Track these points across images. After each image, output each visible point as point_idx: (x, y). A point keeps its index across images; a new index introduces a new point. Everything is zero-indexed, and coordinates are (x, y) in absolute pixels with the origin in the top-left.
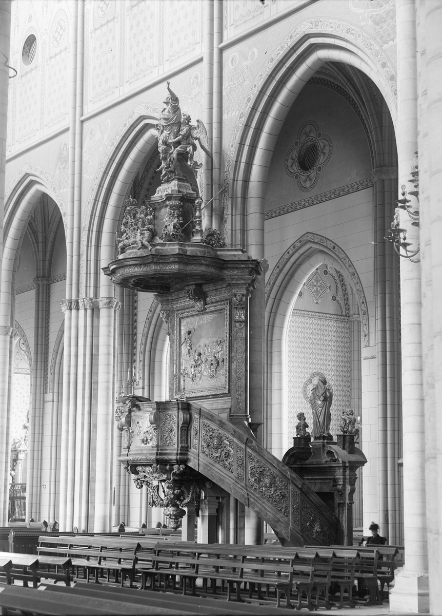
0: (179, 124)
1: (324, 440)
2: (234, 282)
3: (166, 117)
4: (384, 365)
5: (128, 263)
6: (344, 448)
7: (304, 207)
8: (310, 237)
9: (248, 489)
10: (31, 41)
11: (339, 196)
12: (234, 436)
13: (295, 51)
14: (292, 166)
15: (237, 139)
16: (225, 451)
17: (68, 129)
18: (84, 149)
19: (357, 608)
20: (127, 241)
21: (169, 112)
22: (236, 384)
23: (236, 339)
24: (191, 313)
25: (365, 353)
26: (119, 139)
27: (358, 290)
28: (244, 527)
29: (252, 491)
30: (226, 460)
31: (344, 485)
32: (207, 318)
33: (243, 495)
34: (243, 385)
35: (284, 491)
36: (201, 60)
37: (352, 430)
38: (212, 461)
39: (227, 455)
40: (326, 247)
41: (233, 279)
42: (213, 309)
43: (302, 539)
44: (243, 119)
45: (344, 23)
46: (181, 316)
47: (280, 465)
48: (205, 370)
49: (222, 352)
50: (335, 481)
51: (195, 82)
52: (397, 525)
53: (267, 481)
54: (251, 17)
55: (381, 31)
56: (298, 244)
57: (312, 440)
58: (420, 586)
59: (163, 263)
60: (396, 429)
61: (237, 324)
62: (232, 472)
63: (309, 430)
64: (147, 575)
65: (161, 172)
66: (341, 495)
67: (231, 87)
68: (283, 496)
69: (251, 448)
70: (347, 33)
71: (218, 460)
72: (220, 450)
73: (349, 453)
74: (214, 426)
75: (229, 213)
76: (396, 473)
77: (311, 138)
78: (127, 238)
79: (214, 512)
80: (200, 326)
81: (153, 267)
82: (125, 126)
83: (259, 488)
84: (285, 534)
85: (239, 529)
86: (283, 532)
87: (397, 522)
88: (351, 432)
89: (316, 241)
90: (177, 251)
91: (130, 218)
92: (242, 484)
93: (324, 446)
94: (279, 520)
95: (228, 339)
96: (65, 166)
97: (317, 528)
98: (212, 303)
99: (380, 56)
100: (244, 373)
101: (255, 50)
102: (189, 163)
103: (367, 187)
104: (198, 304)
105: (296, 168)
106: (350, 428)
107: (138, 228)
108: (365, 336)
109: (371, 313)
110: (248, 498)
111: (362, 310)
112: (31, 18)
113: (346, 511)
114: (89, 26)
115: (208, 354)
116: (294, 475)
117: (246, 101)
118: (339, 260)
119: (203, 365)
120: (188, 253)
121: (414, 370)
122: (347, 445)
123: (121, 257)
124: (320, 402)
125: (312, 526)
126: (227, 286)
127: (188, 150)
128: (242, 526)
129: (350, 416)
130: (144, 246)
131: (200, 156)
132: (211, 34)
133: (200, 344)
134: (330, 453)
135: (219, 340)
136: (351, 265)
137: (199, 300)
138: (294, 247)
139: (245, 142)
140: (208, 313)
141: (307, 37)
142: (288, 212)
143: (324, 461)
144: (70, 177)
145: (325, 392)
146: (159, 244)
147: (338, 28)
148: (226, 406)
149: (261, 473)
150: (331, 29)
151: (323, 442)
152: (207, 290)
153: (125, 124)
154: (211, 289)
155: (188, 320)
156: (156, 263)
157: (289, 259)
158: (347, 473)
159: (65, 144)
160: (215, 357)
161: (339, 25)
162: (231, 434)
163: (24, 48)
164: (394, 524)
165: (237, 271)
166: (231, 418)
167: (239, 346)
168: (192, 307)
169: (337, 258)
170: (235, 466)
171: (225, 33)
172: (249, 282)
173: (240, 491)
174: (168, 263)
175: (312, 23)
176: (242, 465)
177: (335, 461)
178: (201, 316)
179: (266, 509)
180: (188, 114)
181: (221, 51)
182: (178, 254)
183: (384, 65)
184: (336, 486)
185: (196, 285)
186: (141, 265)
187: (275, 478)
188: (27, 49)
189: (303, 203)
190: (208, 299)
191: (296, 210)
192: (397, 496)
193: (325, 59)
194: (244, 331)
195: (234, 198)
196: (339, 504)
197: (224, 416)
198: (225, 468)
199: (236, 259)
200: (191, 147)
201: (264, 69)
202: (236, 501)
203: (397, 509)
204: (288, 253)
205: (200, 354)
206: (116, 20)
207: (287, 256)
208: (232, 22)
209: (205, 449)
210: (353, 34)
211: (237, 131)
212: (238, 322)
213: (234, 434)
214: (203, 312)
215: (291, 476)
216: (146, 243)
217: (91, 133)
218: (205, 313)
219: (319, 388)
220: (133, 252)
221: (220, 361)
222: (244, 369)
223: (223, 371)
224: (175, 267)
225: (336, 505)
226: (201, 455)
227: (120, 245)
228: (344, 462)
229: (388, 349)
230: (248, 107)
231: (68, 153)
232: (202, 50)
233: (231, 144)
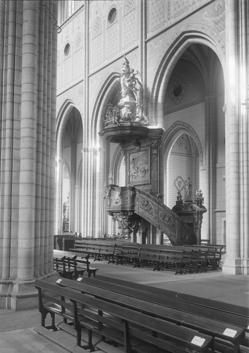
0: (129, 73)
2: (152, 138)
3: (124, 70)
4: (209, 172)
5: (109, 130)
6: (198, 206)
7: (176, 111)
8: (178, 123)
9: (159, 222)
10: (68, 46)
11: (191, 106)
12: (153, 201)
13: (178, 40)
14: (171, 95)
15: (153, 79)
16: (150, 207)
17: (83, 80)
18: (89, 88)
19: (208, 272)
20: (108, 121)
21: (125, 68)
22: (153, 179)
23: (153, 162)
24: (134, 151)
25: (201, 168)
26: (103, 83)
27: (198, 143)
29: (161, 223)
30: (150, 211)
31: (198, 220)
32: (141, 153)
33: (157, 225)
34: (156, 180)
35: (174, 223)
36: (137, 47)
37: (201, 198)
38: (144, 211)
39: (151, 209)
40: (185, 127)
42: (143, 149)
43: (181, 242)
44: (156, 70)
45: (201, 25)
46: (130, 153)
48: (140, 174)
49: (147, 167)
50: (194, 218)
51: (135, 57)
52: (214, 235)
53: (167, 219)
54: (159, 27)
55: (218, 27)
56: (174, 126)
57: (184, 202)
58: (236, 264)
59: (123, 130)
60: (214, 198)
61: (154, 155)
62: (153, 215)
63: (183, 198)
64: (119, 257)
65: (122, 93)
66: (196, 224)
67: (150, 58)
68: (174, 225)
69: (161, 206)
70: (202, 29)
71: (146, 210)
72: (147, 207)
73: (200, 208)
74: (145, 197)
75: (150, 110)
76: (214, 215)
77: (179, 83)
78: (108, 120)
79: (144, 231)
80: (138, 157)
81: (120, 132)
82: (106, 77)
83: (164, 222)
85: (154, 238)
86: (174, 239)
88: (200, 199)
89: (181, 124)
90: (129, 125)
91: (109, 112)
92: (157, 220)
93: (189, 204)
94: (172, 235)
95: (150, 162)
96: (82, 95)
97: (187, 237)
98: (143, 147)
99: (217, 38)
100: (157, 175)
101: (161, 41)
102: (133, 89)
103: (202, 102)
104: (137, 147)
105: (173, 96)
106: (200, 197)
107: (113, 115)
108: (201, 161)
109: (204, 152)
110: (159, 226)
111: (200, 151)
112: (67, 37)
113: (198, 231)
114: (91, 37)
115: (141, 167)
116: (178, 217)
117: (157, 63)
118: (190, 132)
119: (139, 172)
120: (134, 126)
121: (234, 172)
122: (199, 204)
123: (106, 128)
124: (187, 187)
125: (185, 237)
126: (150, 140)
127: (133, 83)
128: (155, 236)
129: (200, 193)
130: (115, 123)
131: (138, 86)
132: (142, 36)
133: (138, 164)
134: (192, 207)
135: (146, 162)
136: (196, 133)
137: (137, 146)
138: (172, 127)
139: (156, 80)
140: (141, 151)
141: (184, 33)
142: (169, 113)
143: (189, 211)
144: (84, 99)
145: (190, 183)
146: (122, 122)
147: (198, 27)
148: (149, 189)
149: (165, 216)
150: (195, 28)
151: (189, 203)
152: (141, 142)
153: (106, 76)
154: (143, 141)
155: (133, 154)
156: (120, 130)
157: (170, 132)
158: (199, 215)
159: (82, 86)
160: (145, 169)
161: (198, 26)
163: (65, 49)
164: (213, 235)
165: (154, 133)
166: (151, 193)
167: (154, 164)
168: (135, 149)
169: (189, 131)
170: (154, 213)
171: (148, 35)
172: (159, 138)
173: (156, 223)
174: (126, 130)
175: (186, 26)
176: (157, 213)
177: (194, 210)
178: (138, 153)
179: (167, 230)
180: (133, 68)
181: (146, 42)
182: (130, 126)
183: (219, 42)
184: (194, 221)
185: (136, 139)
186: (114, 131)
187: (170, 218)
188: (66, 50)
189: (175, 109)
190: (141, 145)
191: (173, 112)
192: (214, 224)
193: (191, 42)
194: (156, 158)
195: (152, 104)
196: (196, 228)
197: (148, 193)
198: (150, 214)
199: (154, 128)
200: (134, 82)
201: (165, 49)
202: (153, 226)
203: (214, 229)
204: (170, 129)
205: (138, 168)
206: (102, 34)
207: (169, 131)
208: (151, 30)
209: (142, 206)
210: (205, 29)
211: (153, 76)
212: (154, 154)
213: (154, 200)
214: (139, 151)
215: (177, 217)
216: (116, 122)
217: (92, 81)
218: (140, 151)
219: (187, 181)
220: (111, 126)
221: (147, 170)
222: (156, 173)
223: (148, 174)
224: (128, 131)
225: (194, 228)
226: (139, 208)
227: (106, 123)
228: (198, 211)
229: (211, 166)
230: (158, 65)
231: (83, 90)
232: (138, 43)
233: (151, 81)
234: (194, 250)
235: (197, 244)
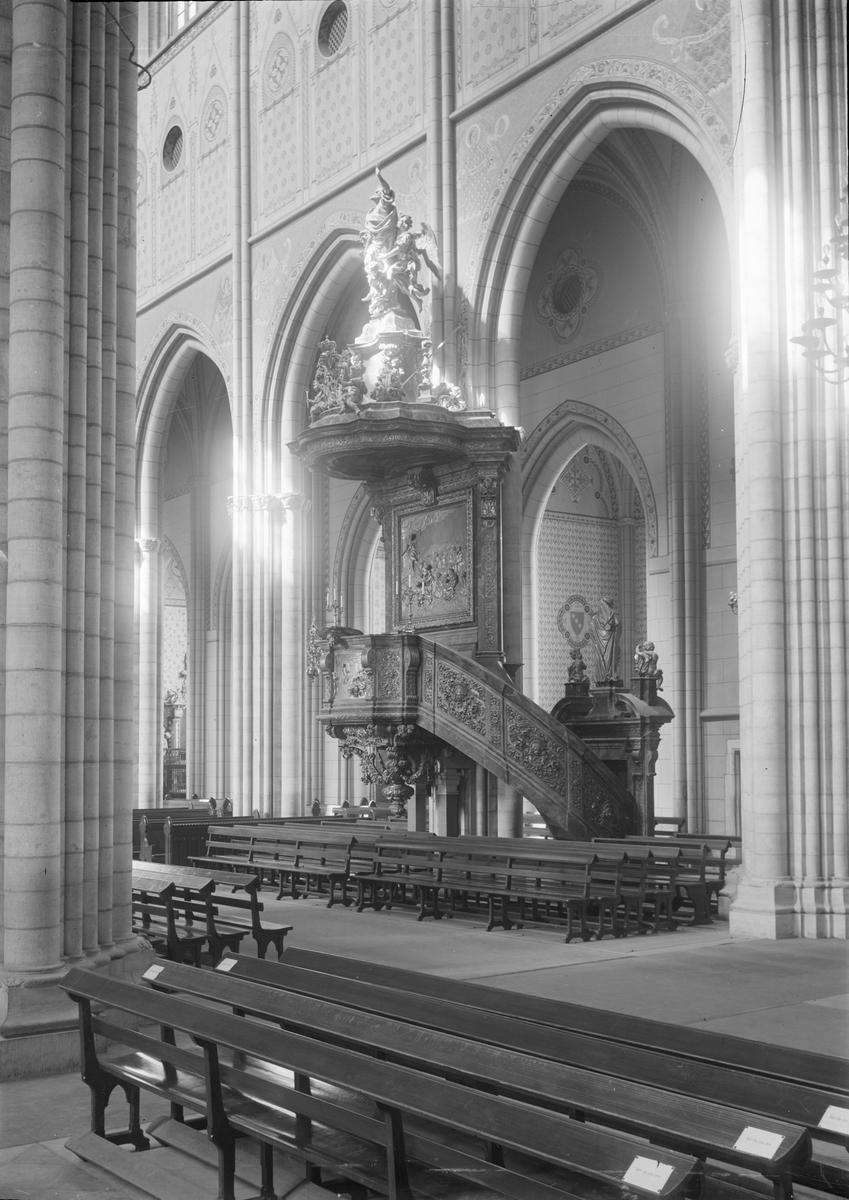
0: (394, 231)
1: (611, 686)
2: (480, 460)
4: (681, 581)
5: (326, 433)
6: (642, 698)
7: (563, 365)
8: (571, 407)
9: (508, 758)
10: (174, 136)
11: (613, 347)
12: (485, 682)
13: (567, 114)
14: (544, 307)
15: (479, 252)
16: (473, 704)
17: (229, 258)
18: (255, 284)
19: (679, 932)
20: (323, 403)
21: (380, 212)
22: (485, 607)
23: (483, 544)
24: (416, 509)
25: (651, 565)
26: (303, 265)
27: (640, 479)
28: (496, 810)
29: (513, 762)
30: (475, 718)
31: (642, 750)
32: (439, 515)
33: (500, 768)
34: (494, 610)
35: (558, 760)
36: (423, 139)
37: (653, 672)
38: (453, 720)
39: (476, 711)
40: (595, 420)
41: (479, 456)
42: (448, 501)
43: (586, 828)
44: (488, 221)
45: (645, 62)
46: (401, 513)
47: (553, 724)
48: (438, 590)
49: (463, 564)
50: (629, 744)
51: (415, 173)
52: (700, 801)
53: (535, 746)
54: (498, 68)
55: (705, 68)
56: (554, 418)
57: (593, 686)
58: (778, 900)
59: (377, 433)
60: (698, 669)
61: (486, 523)
62: (484, 735)
65: (369, 302)
66: (638, 765)
67: (469, 177)
68: (558, 768)
69: (511, 701)
70: (651, 77)
71: (461, 717)
72: (465, 704)
73: (650, 705)
74: (455, 669)
75: (469, 361)
76: (698, 730)
77: (570, 267)
78: (322, 399)
79: (454, 790)
80: (428, 527)
81: (364, 439)
82: (312, 247)
83: (523, 757)
84: (562, 821)
85: (490, 813)
86: (559, 818)
87: (700, 797)
88: (651, 675)
89: (580, 411)
90: (398, 415)
91: (326, 370)
92: (498, 751)
93: (611, 694)
94: (552, 801)
95: (471, 545)
96: (228, 311)
97: (605, 811)
98: (447, 493)
99: (703, 108)
100: (496, 592)
101: (506, 117)
102: (411, 287)
103: (653, 332)
104: (426, 494)
105: (549, 311)
106: (650, 670)
108: (653, 542)
109: (661, 509)
110: (508, 772)
111: (647, 506)
112: (173, 102)
113: (645, 787)
114: (258, 105)
115: (440, 565)
116: (573, 738)
117: (492, 195)
118: (613, 438)
119: (434, 583)
120: (414, 417)
122: (647, 692)
124: (604, 633)
125: (598, 810)
126: (470, 467)
127: (409, 268)
128: (494, 808)
129: (650, 652)
131: (426, 278)
132: (439, 99)
133: (429, 552)
134: (621, 705)
135: (458, 546)
136: (632, 443)
137: (427, 489)
138: (548, 422)
139: (491, 257)
140: (441, 507)
141: (587, 89)
142: (539, 373)
143: (612, 716)
144: (235, 323)
145: (612, 618)
147: (636, 70)
148: (469, 641)
149: (526, 736)
150: (625, 74)
151: (611, 690)
152: (439, 474)
153: (313, 243)
154: (445, 472)
155: (412, 519)
156: (367, 433)
157: (540, 439)
158: (647, 733)
159: (227, 279)
160: (453, 570)
161: (637, 66)
162: (482, 679)
163: (165, 147)
165: (484, 445)
166: (478, 656)
167: (488, 554)
168: (417, 500)
169: (609, 435)
170: (488, 726)
171: (459, 96)
172: (503, 459)
173: (496, 761)
174: (385, 432)
175: (593, 67)
176: (500, 726)
177: (628, 716)
178: (431, 513)
179: (533, 786)
180: (408, 214)
181: (453, 123)
182: (399, 418)
183: (710, 121)
184: (631, 751)
185: (424, 466)
186: (345, 435)
187: (546, 742)
188: (169, 148)
189: (560, 360)
190: (441, 487)
191: (550, 369)
192: (699, 762)
193: (613, 123)
194: (494, 532)
195: (476, 340)
196: (635, 777)
197: (467, 656)
198: (473, 728)
199: (483, 426)
200: (413, 264)
201: (520, 145)
202: (485, 772)
203: (699, 779)
204: (540, 430)
205: (429, 568)
206: (296, 93)
207: (538, 434)
208: (469, 79)
209: (444, 702)
210: (659, 78)
211: (480, 241)
212: (486, 518)
213: (487, 679)
214: (433, 506)
215: (569, 739)
217: (264, 260)
218: (436, 508)
219: (604, 612)
220: (332, 418)
221: (460, 575)
222: (496, 587)
223: (465, 590)
224: (394, 438)
225: (630, 779)
226: (436, 710)
227: (313, 409)
228: (643, 718)
229: (686, 559)
230: (495, 204)
231: (231, 291)
232: (425, 124)
233: (471, 260)
234: (630, 854)
235: (640, 834)
